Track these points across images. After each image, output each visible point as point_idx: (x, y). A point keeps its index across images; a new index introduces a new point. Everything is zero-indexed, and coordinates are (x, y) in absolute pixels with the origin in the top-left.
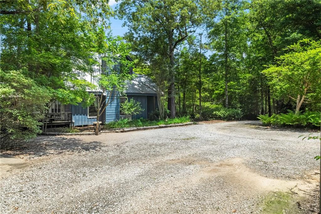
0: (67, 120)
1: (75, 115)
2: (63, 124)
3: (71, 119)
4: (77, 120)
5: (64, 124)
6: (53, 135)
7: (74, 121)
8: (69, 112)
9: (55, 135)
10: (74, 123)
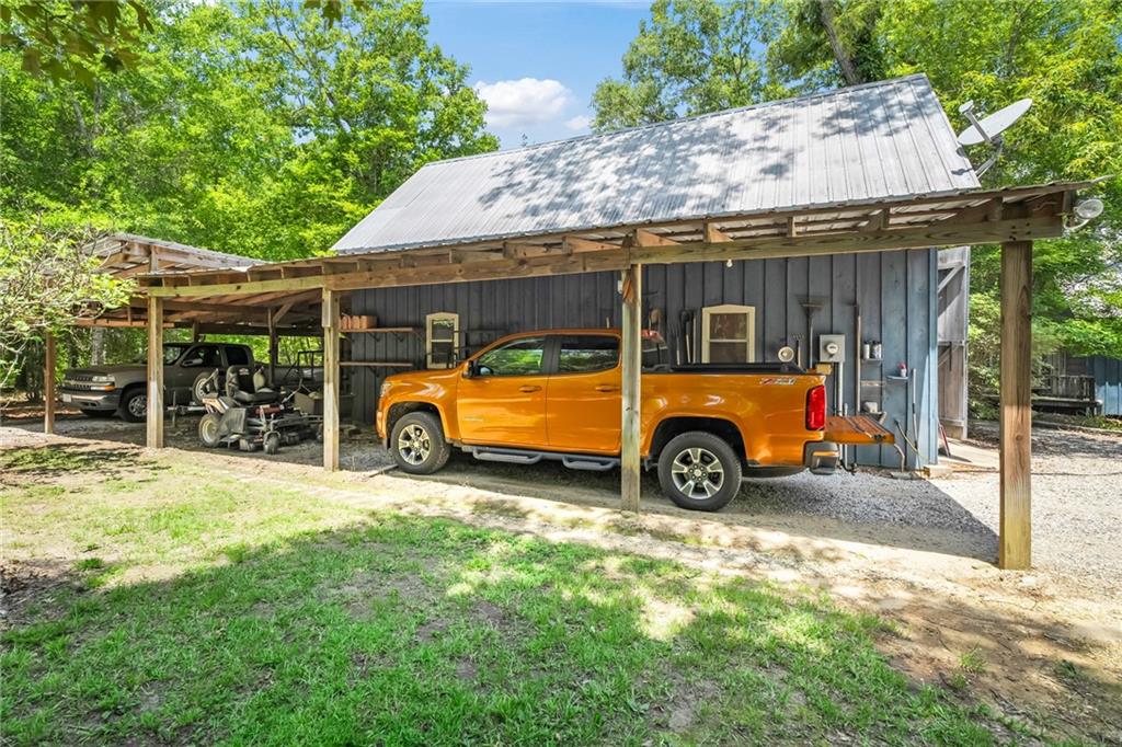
0: (1078, 397)
1: (1104, 384)
2: (1063, 405)
3: (1092, 395)
4: (1113, 399)
5: (1067, 405)
6: (1048, 427)
7: (1100, 401)
8: (1083, 376)
9: (1056, 428)
10: (1101, 406)
